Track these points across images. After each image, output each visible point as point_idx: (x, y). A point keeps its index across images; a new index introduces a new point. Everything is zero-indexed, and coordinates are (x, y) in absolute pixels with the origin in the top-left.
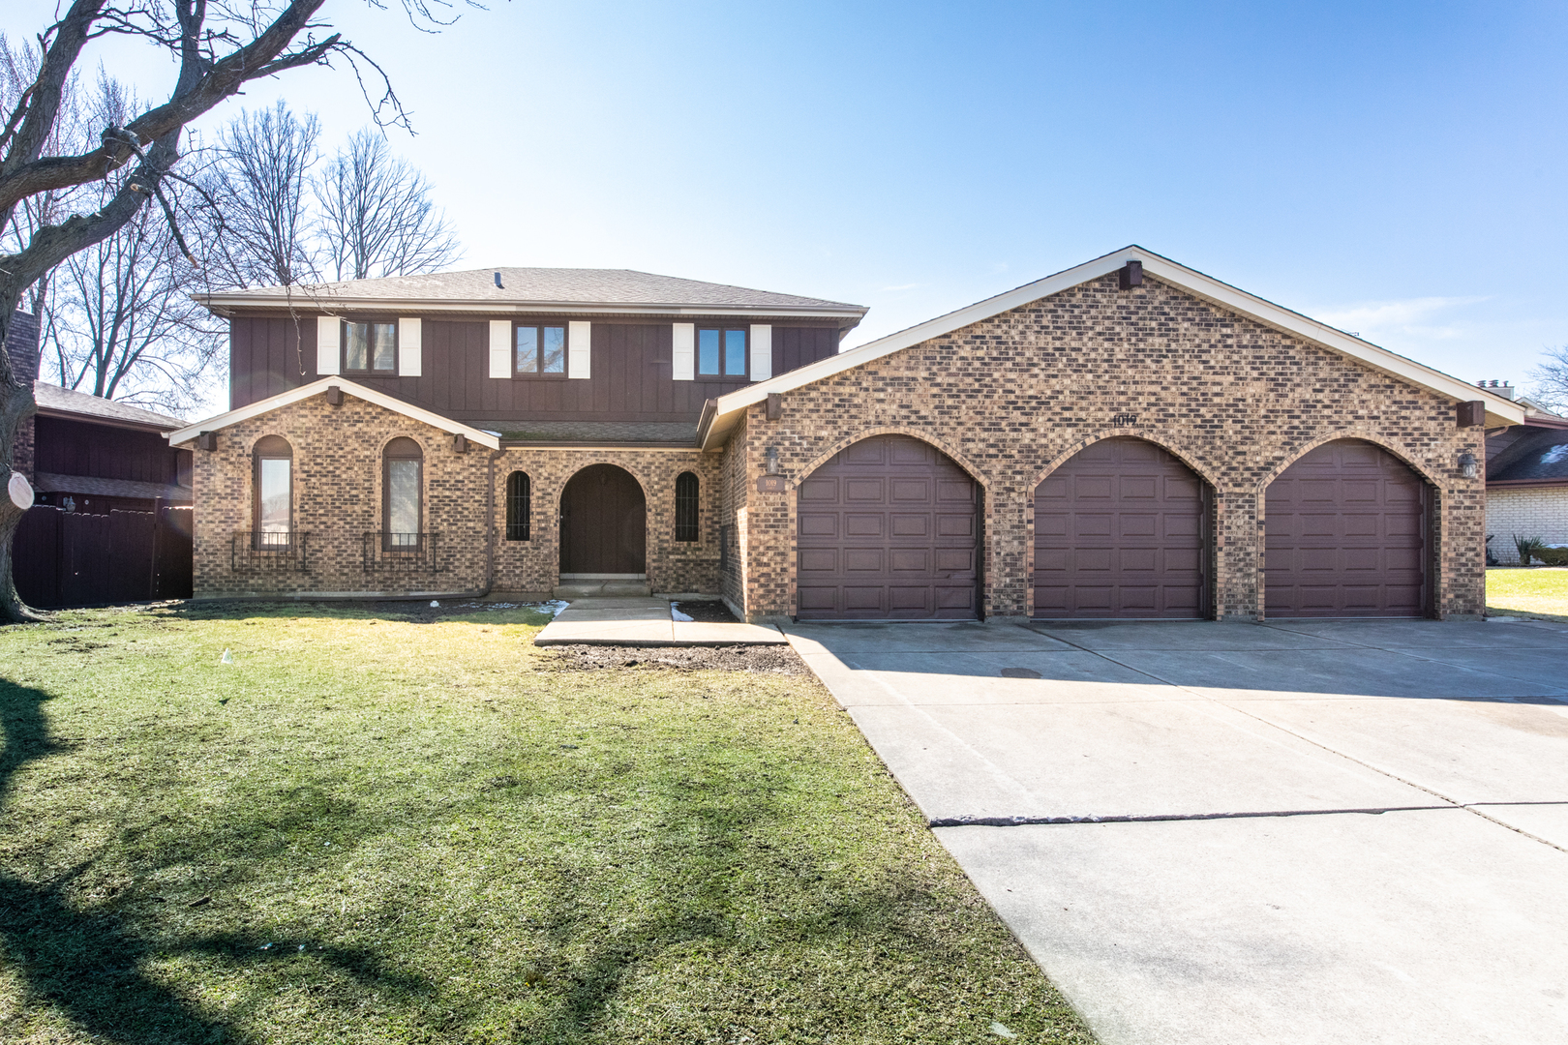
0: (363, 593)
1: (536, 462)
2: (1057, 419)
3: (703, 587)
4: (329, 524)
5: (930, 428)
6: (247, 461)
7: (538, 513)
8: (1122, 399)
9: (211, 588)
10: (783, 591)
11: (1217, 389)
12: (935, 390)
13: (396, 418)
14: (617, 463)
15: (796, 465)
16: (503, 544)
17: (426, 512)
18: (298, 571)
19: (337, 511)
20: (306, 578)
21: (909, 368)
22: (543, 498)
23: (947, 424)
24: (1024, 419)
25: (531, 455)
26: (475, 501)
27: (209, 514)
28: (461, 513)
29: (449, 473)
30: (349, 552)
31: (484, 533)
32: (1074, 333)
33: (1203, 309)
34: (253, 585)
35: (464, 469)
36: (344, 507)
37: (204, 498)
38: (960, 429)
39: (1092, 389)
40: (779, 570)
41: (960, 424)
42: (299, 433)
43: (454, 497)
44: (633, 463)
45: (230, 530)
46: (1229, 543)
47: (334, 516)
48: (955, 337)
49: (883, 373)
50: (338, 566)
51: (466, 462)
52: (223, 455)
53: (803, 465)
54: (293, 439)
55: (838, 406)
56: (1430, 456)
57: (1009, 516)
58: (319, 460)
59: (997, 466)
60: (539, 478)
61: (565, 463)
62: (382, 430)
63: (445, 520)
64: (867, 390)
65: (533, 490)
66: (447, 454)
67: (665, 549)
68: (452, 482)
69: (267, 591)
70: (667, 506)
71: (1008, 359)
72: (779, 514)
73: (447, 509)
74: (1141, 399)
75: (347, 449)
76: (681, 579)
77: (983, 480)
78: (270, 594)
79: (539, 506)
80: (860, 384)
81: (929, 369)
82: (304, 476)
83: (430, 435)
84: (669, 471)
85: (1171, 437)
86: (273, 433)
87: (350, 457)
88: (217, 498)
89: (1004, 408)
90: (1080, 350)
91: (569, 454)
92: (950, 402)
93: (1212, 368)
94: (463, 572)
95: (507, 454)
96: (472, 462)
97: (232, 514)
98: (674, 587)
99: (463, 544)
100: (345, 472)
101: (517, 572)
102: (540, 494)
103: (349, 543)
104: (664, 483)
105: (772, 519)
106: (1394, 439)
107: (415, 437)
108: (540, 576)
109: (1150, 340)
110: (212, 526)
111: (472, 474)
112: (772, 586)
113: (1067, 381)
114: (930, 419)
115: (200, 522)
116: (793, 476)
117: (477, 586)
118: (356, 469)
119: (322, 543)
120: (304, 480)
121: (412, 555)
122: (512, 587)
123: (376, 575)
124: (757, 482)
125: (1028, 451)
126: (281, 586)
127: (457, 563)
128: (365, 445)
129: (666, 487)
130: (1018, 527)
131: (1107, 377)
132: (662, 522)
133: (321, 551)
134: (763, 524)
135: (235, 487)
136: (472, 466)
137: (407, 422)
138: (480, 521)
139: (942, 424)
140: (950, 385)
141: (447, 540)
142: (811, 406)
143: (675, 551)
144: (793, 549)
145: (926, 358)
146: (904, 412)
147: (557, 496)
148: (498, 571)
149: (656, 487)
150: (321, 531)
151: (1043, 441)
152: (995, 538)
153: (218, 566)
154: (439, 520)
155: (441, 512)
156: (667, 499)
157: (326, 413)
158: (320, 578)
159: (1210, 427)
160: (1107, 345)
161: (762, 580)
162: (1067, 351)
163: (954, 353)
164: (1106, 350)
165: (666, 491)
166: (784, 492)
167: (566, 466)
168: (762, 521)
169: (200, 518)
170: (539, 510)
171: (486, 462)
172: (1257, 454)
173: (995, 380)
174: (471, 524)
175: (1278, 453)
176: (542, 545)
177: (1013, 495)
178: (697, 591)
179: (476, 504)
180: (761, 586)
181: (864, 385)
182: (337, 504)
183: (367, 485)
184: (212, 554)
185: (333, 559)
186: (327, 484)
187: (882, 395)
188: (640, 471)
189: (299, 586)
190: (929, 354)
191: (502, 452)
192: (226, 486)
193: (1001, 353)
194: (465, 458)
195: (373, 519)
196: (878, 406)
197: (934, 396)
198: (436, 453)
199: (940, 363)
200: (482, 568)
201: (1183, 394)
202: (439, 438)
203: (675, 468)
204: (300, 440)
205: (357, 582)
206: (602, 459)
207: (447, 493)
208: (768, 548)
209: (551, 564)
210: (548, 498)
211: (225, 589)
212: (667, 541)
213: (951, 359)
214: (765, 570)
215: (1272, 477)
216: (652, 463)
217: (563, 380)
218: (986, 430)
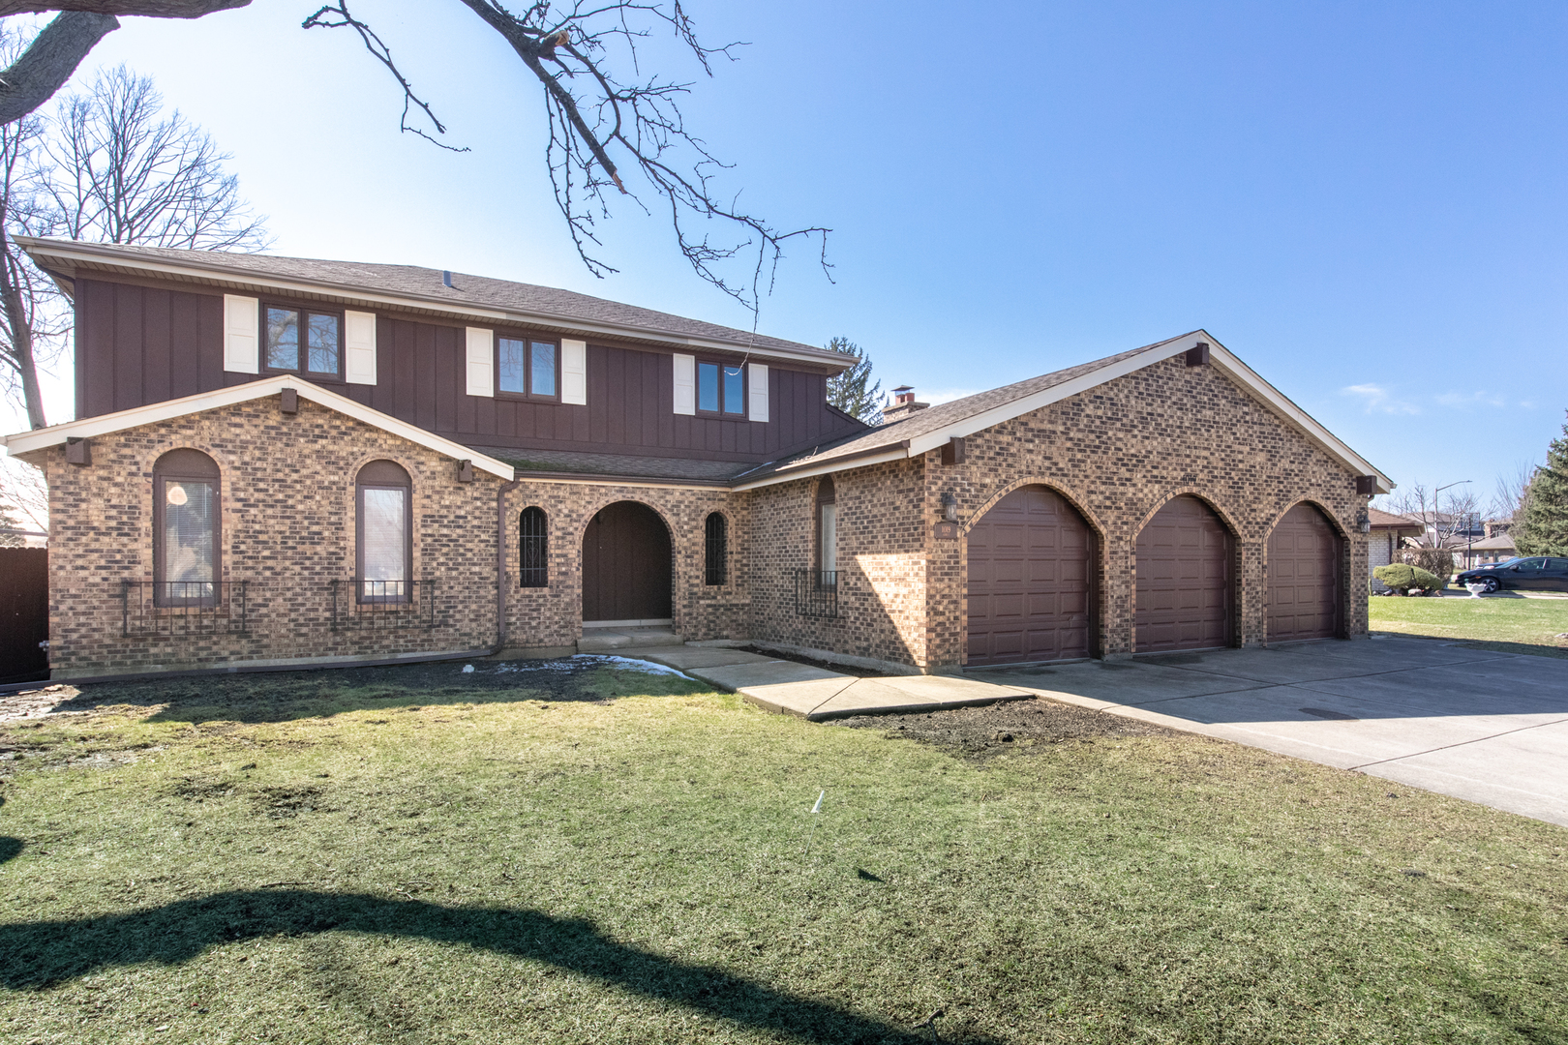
0: (331, 659)
1: (554, 497)
2: (1149, 475)
3: (734, 632)
4: (278, 569)
5: (1065, 480)
6: (147, 483)
7: (558, 556)
8: (1188, 461)
9: (83, 663)
10: (956, 640)
11: (1240, 457)
12: (1069, 444)
13: (374, 435)
14: (645, 501)
15: (966, 512)
16: (516, 592)
17: (417, 553)
18: (230, 632)
19: (290, 553)
20: (244, 642)
21: (1051, 422)
22: (563, 538)
23: (1077, 476)
24: (1128, 475)
25: (548, 488)
26: (482, 541)
27: (79, 556)
28: (462, 555)
29: (447, 507)
30: (309, 605)
31: (493, 579)
32: (1159, 400)
33: (1233, 390)
34: (156, 655)
35: (466, 502)
36: (300, 548)
37: (69, 533)
38: (1086, 481)
39: (1170, 451)
40: (952, 619)
41: (1086, 477)
42: (230, 447)
43: (454, 536)
44: (662, 502)
45: (116, 579)
46: (1248, 585)
47: (285, 558)
48: (1083, 396)
49: (1032, 425)
50: (292, 625)
51: (469, 494)
52: (102, 473)
53: (971, 512)
54: (220, 455)
55: (998, 454)
56: (1345, 515)
57: (1119, 562)
58: (262, 485)
59: (1111, 516)
60: (558, 515)
61: (587, 498)
62: (355, 449)
63: (442, 564)
64: (1020, 440)
65: (551, 528)
66: (445, 484)
67: (696, 594)
68: (452, 518)
69: (179, 662)
70: (696, 548)
71: (1118, 420)
72: (952, 561)
73: (445, 550)
74: (1199, 462)
75: (304, 472)
76: (712, 625)
77: (1103, 529)
78: (187, 668)
79: (558, 547)
80: (1015, 433)
81: (1065, 424)
82: (239, 505)
83: (422, 459)
84: (698, 511)
85: (1216, 495)
86: (188, 445)
87: (308, 482)
88: (92, 534)
89: (1115, 464)
90: (1162, 416)
91: (592, 489)
92: (1079, 456)
93: (1238, 439)
94: (466, 626)
95: (520, 487)
96: (476, 494)
97: (118, 557)
98: (705, 634)
99: (466, 593)
100: (301, 502)
101: (534, 623)
102: (559, 533)
103: (309, 594)
104: (694, 523)
105: (946, 566)
106: (1329, 502)
107: (400, 461)
108: (561, 627)
109: (1204, 412)
110: (82, 573)
111: (477, 508)
112: (947, 636)
113: (1155, 443)
114: (1066, 472)
115: (61, 568)
116: (963, 523)
117: (485, 643)
118: (318, 498)
119: (268, 595)
120: (239, 511)
121: (400, 608)
122: (527, 642)
123: (349, 634)
124: (933, 528)
125: (1131, 503)
126: (203, 654)
127: (458, 616)
128: (331, 468)
129: (696, 528)
130: (1125, 572)
131: (1178, 442)
132: (692, 565)
133: (266, 606)
134: (939, 572)
135: (125, 518)
136: (476, 499)
137: (390, 442)
138: (486, 565)
139: (1074, 476)
140: (1079, 440)
141: (445, 588)
142: (977, 452)
143: (706, 595)
144: (965, 596)
145: (1063, 413)
146: (1047, 463)
147: (579, 536)
148: (510, 624)
149: (685, 527)
150: (268, 579)
151: (1141, 495)
152: (1110, 582)
153: (94, 630)
154: (435, 564)
155: (437, 554)
156: (697, 540)
157: (271, 423)
158: (265, 641)
159: (1236, 487)
160: (1179, 413)
161: (939, 629)
162: (1155, 417)
163: (1082, 410)
164: (1178, 418)
165: (695, 531)
166: (956, 539)
167: (589, 503)
168: (939, 569)
169: (61, 562)
170: (558, 552)
171: (494, 495)
172: (1262, 511)
173: (1109, 438)
174: (476, 569)
175: (1273, 511)
176: (562, 591)
177: (1122, 543)
178: (727, 637)
179: (482, 545)
180: (938, 635)
181: (1018, 435)
182: (290, 543)
183: (333, 519)
184: (84, 614)
185: (284, 615)
186: (274, 517)
187: (1031, 446)
188: (671, 510)
189: (232, 653)
190: (1065, 410)
191: (514, 484)
192: (108, 518)
193: (1113, 414)
194: (468, 489)
195: (343, 563)
196: (1028, 456)
197: (1068, 449)
198: (430, 482)
199: (1072, 419)
200: (490, 620)
201: (1222, 460)
202: (433, 464)
203: (705, 507)
204: (232, 457)
205: (321, 644)
206: (629, 495)
207: (445, 531)
208: (943, 596)
209: (573, 613)
210: (569, 538)
211: (108, 662)
212: (697, 585)
213: (1080, 415)
214: (941, 619)
215: (1270, 530)
216: (681, 502)
217: (555, 403)
218: (1104, 483)
